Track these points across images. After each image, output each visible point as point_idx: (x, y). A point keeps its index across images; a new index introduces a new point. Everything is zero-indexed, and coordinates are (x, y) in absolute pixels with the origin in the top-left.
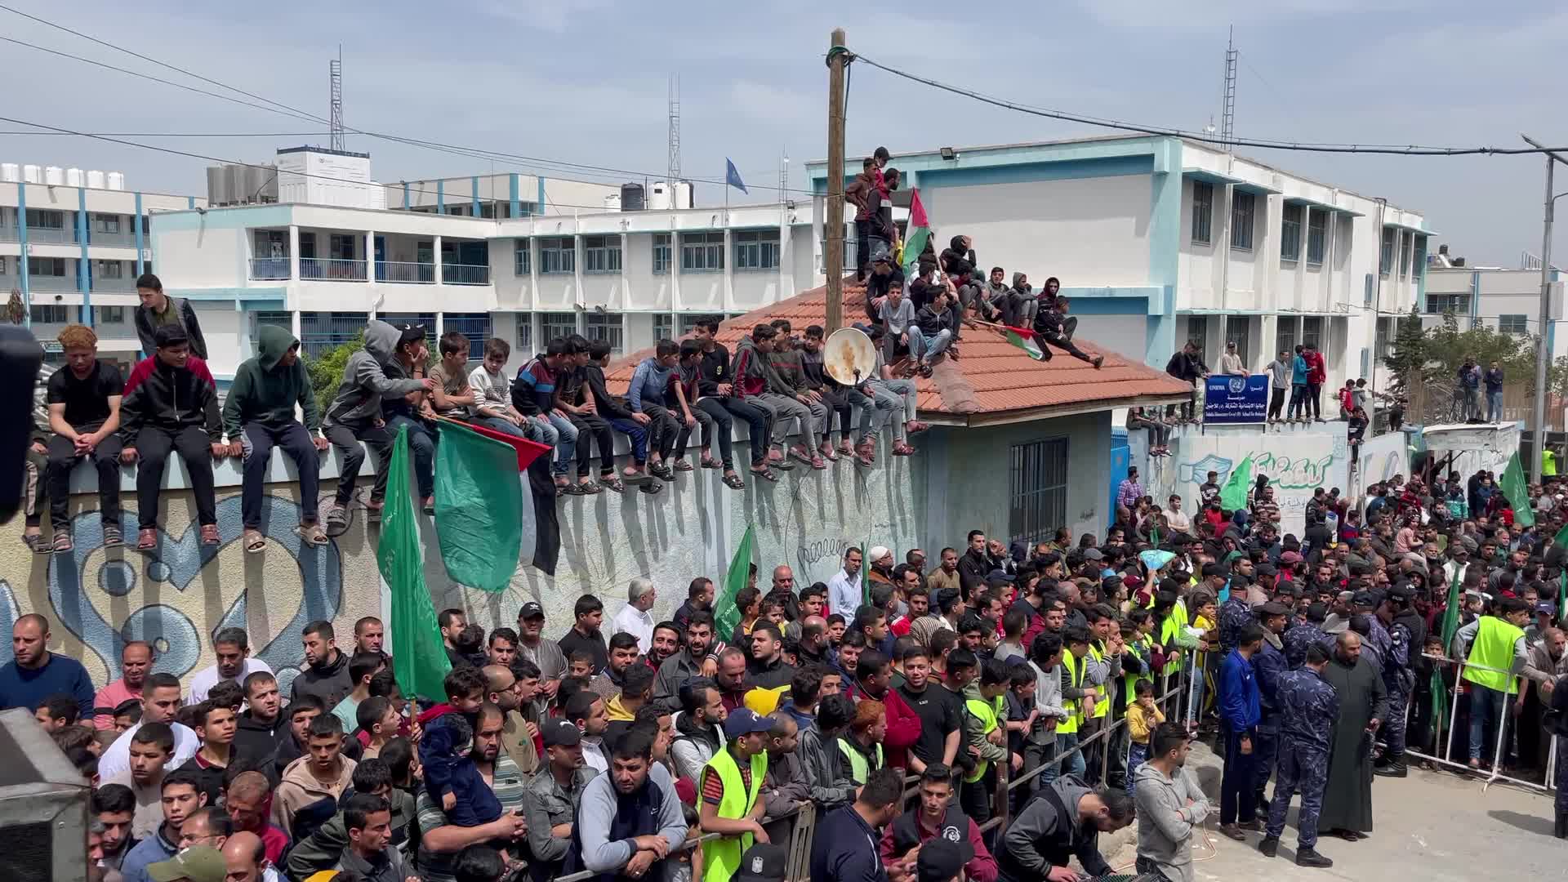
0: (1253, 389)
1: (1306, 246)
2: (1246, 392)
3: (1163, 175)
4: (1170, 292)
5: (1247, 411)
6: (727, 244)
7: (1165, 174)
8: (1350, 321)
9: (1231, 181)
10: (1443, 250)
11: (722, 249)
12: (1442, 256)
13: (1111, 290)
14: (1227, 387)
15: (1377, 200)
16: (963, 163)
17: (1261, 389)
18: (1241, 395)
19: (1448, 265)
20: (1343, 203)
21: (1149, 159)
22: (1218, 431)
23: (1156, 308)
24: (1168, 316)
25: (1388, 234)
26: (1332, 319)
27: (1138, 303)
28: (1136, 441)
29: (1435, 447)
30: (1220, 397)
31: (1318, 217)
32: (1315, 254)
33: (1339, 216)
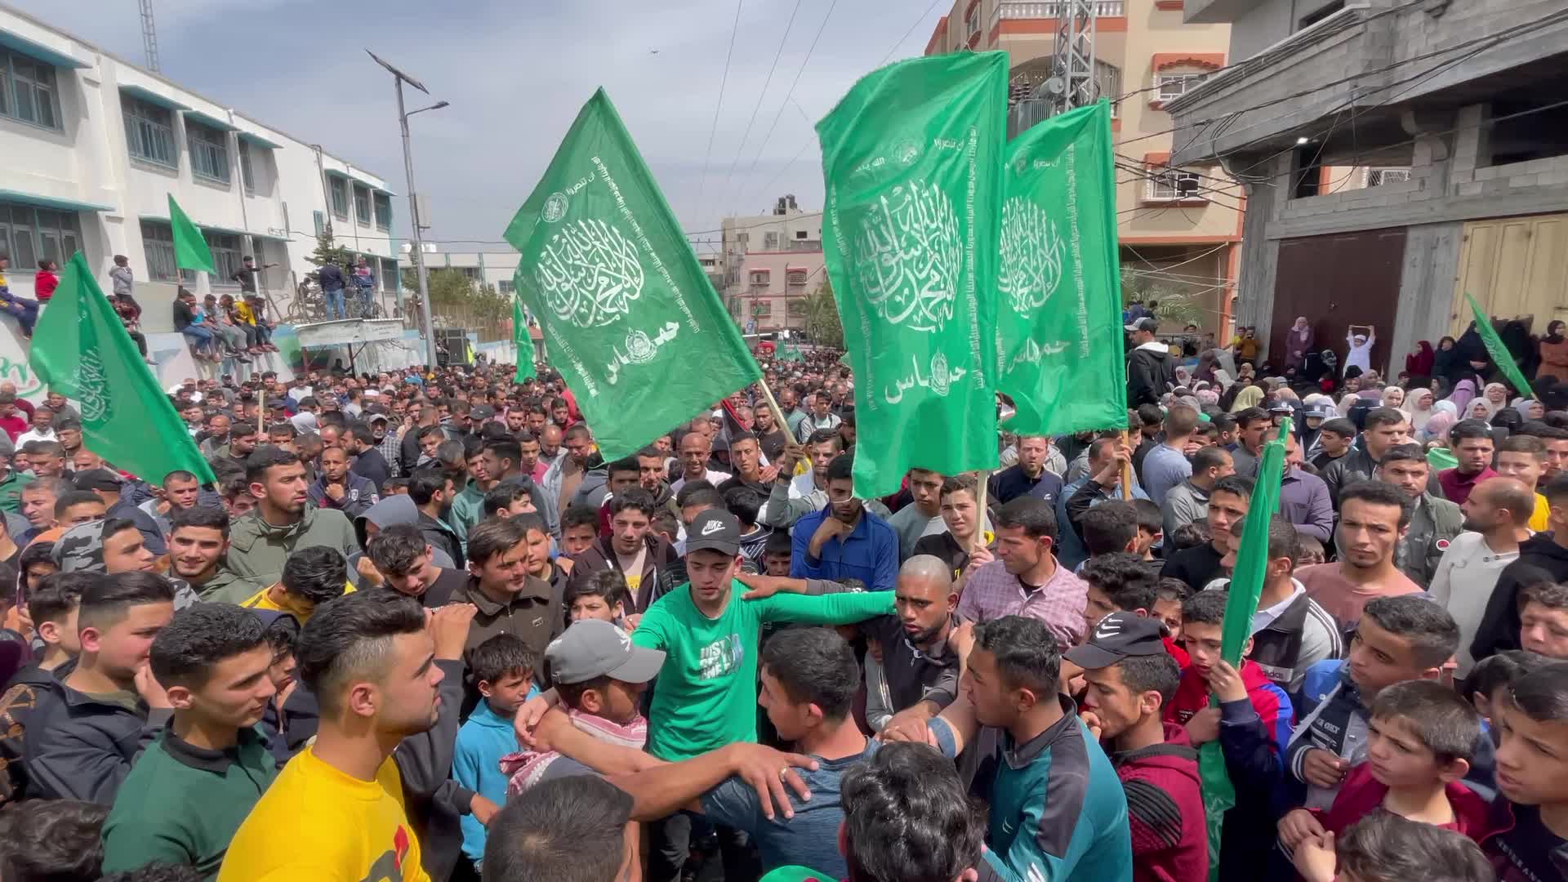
1: (186, 158)
8: (290, 245)
15: (313, 146)
25: (336, 181)
26: (257, 240)
29: (308, 342)
31: (210, 134)
32: (215, 170)
33: (245, 141)
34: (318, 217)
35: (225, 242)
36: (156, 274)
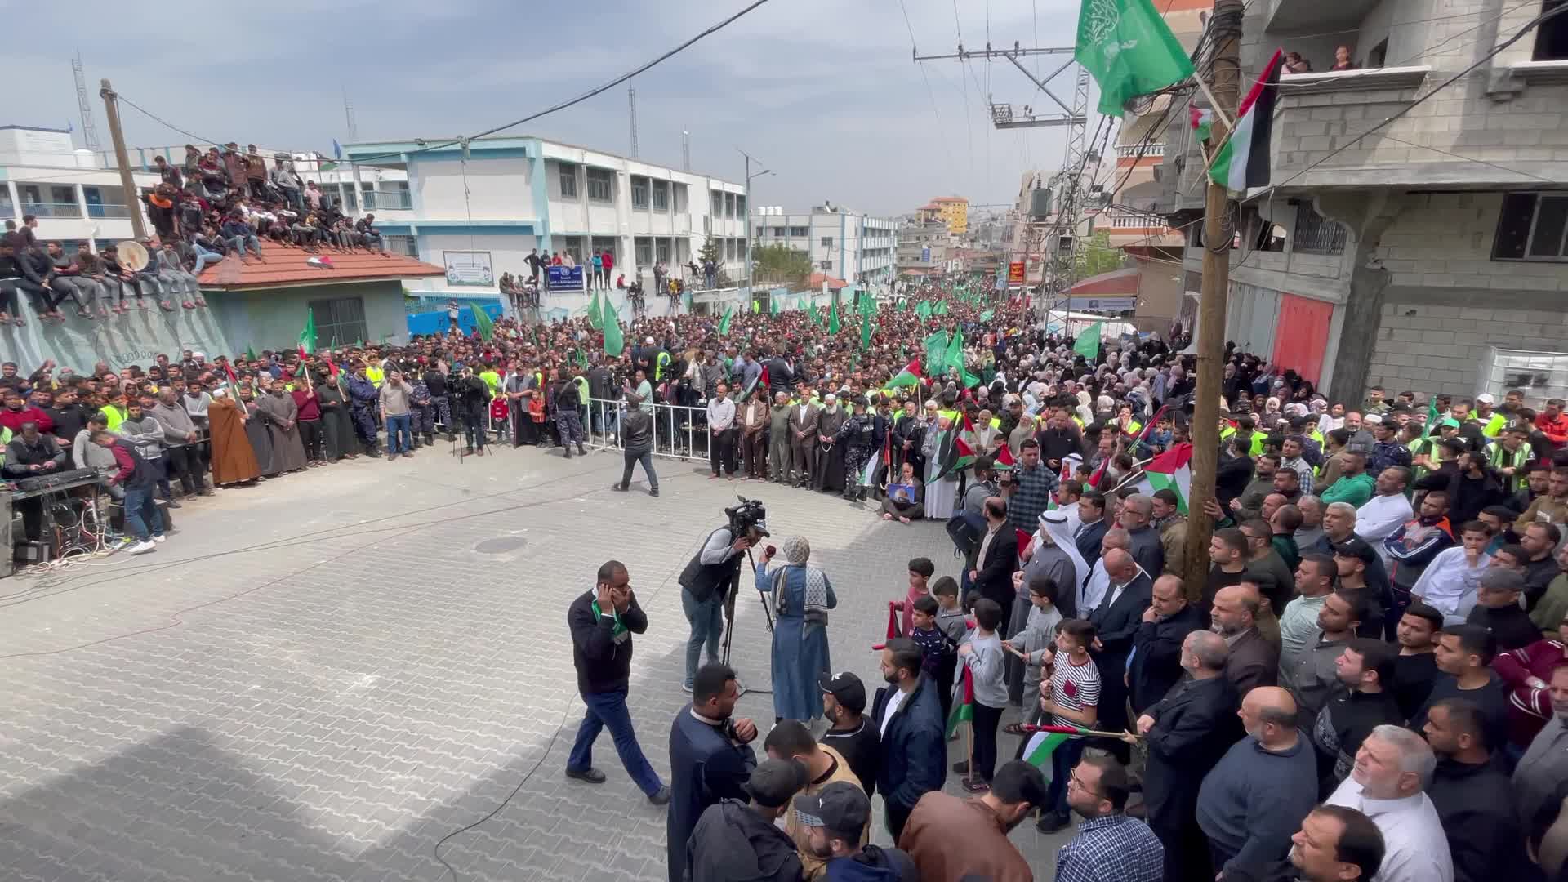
0: (574, 273)
1: (652, 201)
2: (571, 275)
3: (532, 160)
4: (545, 224)
5: (573, 284)
7: (534, 159)
8: (691, 239)
9: (584, 164)
10: (827, 203)
11: (339, 195)
12: (827, 207)
13: (513, 222)
14: (559, 272)
15: (707, 177)
16: (430, 147)
17: (579, 273)
18: (568, 276)
19: (829, 211)
20: (677, 177)
21: (522, 151)
22: (559, 295)
23: (538, 231)
24: (545, 236)
25: (716, 195)
26: (677, 239)
27: (527, 229)
28: (505, 301)
29: (697, 300)
30: (557, 278)
31: (661, 184)
32: (662, 204)
33: (675, 184)
34: (706, 218)
35: (664, 241)
36: (638, 262)
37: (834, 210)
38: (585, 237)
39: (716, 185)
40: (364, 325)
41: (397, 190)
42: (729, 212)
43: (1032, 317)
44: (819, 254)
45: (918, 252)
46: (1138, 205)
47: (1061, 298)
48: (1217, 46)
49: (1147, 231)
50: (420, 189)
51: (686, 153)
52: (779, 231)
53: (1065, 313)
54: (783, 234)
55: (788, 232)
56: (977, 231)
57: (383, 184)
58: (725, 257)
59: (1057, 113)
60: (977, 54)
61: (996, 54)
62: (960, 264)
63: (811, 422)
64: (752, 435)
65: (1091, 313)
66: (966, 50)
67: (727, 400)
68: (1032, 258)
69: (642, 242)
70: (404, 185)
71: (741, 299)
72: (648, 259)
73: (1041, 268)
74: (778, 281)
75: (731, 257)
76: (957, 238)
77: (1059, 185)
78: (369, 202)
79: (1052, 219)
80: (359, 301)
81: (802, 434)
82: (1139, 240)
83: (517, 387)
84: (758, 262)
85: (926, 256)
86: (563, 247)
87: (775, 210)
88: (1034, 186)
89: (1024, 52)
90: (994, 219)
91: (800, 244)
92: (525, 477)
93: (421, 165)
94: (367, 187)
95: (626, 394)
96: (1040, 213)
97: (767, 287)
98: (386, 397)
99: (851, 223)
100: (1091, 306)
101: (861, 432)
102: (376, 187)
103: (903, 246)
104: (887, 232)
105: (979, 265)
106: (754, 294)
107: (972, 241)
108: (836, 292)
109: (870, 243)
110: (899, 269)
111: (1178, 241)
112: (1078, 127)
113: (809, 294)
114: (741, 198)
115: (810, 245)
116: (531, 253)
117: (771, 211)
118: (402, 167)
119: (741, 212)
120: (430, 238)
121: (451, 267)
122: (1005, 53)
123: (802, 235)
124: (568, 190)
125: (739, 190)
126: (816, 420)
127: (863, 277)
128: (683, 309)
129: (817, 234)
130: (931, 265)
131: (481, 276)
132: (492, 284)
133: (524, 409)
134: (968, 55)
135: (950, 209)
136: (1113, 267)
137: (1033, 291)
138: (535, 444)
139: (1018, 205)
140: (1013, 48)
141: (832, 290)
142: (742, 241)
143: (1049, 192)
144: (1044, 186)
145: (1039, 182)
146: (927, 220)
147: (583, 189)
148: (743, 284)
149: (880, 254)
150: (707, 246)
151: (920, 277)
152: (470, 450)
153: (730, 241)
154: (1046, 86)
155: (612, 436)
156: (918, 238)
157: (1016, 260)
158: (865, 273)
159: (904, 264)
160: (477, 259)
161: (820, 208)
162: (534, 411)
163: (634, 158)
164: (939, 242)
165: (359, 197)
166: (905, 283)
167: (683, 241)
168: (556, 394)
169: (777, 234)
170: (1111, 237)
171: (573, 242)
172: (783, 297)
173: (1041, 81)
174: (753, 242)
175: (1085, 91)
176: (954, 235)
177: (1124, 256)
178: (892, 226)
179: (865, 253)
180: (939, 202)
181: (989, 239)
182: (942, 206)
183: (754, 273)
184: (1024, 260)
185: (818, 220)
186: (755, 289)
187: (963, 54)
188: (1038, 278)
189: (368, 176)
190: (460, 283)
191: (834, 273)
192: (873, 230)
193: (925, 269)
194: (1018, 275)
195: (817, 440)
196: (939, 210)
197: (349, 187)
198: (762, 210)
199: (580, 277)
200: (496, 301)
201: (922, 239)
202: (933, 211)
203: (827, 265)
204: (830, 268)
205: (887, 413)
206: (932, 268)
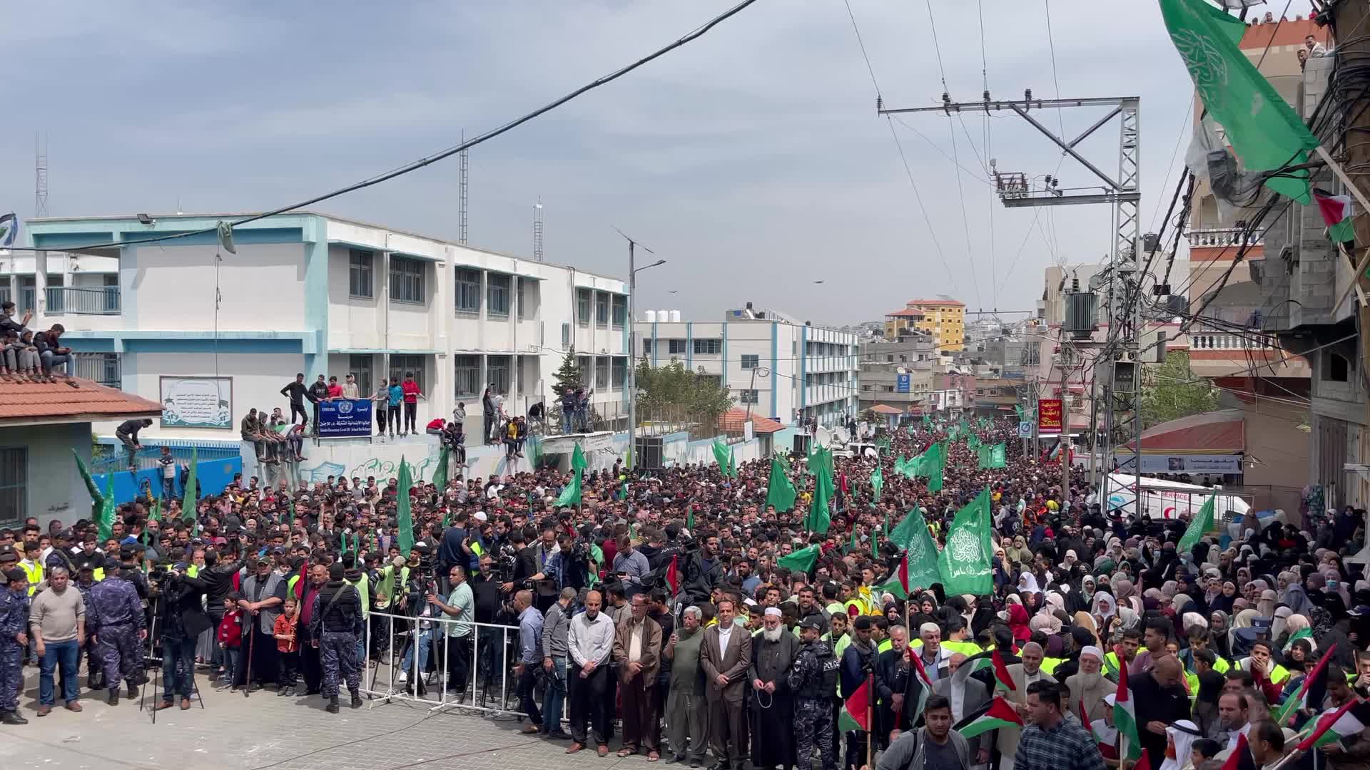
0: (359, 410)
1: (485, 302)
2: (354, 413)
3: (311, 245)
4: (321, 336)
5: (356, 427)
6: (14, 287)
7: (313, 244)
8: (542, 359)
9: (387, 251)
10: (749, 306)
11: (9, 291)
12: (748, 311)
13: (275, 334)
14: (337, 408)
15: (569, 268)
16: (159, 227)
17: (366, 409)
18: (349, 415)
19: (753, 318)
20: (526, 269)
21: (298, 231)
22: (333, 443)
23: (309, 347)
24: (320, 354)
25: (583, 294)
26: (520, 358)
27: (294, 344)
28: (248, 452)
29: (548, 450)
30: (332, 417)
31: (500, 279)
32: (500, 307)
33: (521, 280)
34: (566, 328)
35: (500, 361)
36: (458, 392)
37: (760, 316)
38: (380, 356)
39: (583, 281)
40: (23, 490)
41: (101, 286)
42: (602, 319)
43: (1081, 483)
44: (737, 379)
45: (891, 378)
46: (1229, 317)
47: (1123, 454)
48: (1349, 113)
49: (1249, 354)
50: (135, 285)
51: (539, 233)
52: (675, 346)
53: (1133, 479)
54: (683, 350)
55: (690, 348)
56: (980, 349)
57: (78, 277)
58: (593, 384)
59: (1095, 186)
60: (971, 106)
61: (998, 106)
62: (958, 396)
63: (739, 659)
64: (639, 677)
65: (1175, 478)
66: (954, 100)
67: (602, 616)
68: (1072, 392)
69: (467, 363)
70: (112, 279)
71: (616, 447)
72: (474, 389)
73: (1087, 406)
74: (674, 421)
75: (602, 384)
76: (950, 359)
77: (1104, 289)
78: (54, 304)
79: (1101, 336)
80: (20, 457)
81: (722, 678)
82: (1239, 367)
83: (257, 592)
84: (643, 391)
85: (903, 384)
86: (345, 369)
87: (670, 316)
88: (1069, 285)
89: (1040, 104)
90: (1006, 332)
91: (710, 364)
92: (256, 748)
93: (142, 252)
94: (55, 280)
95: (432, 605)
96: (1081, 325)
97: (657, 429)
98: (45, 611)
99: (787, 335)
100: (1171, 468)
101: (821, 673)
102: (68, 282)
103: (866, 369)
104: (842, 347)
105: (987, 399)
106: (638, 441)
107: (973, 363)
108: (764, 437)
109: (817, 364)
110: (863, 403)
111: (1298, 369)
112: (1127, 206)
113: (722, 440)
114: (621, 299)
115: (724, 368)
116: (294, 379)
117: (664, 316)
118: (112, 252)
119: (620, 319)
120: (143, 357)
121: (169, 400)
122: (1012, 105)
123: (711, 351)
124: (361, 288)
125: (617, 287)
126: (747, 653)
127: (806, 417)
128: (525, 464)
129: (734, 351)
130: (912, 397)
131: (214, 414)
132: (229, 426)
133: (266, 630)
134: (957, 107)
135: (938, 316)
136: (1199, 406)
137: (1076, 441)
138: (277, 689)
139: (1041, 311)
140: (1024, 99)
141: (758, 435)
142: (620, 361)
143: (1090, 297)
144: (1084, 288)
145: (1076, 281)
146: (903, 331)
147: (383, 288)
148: (621, 424)
149: (831, 380)
150: (566, 368)
151: (895, 415)
152: (168, 701)
153: (602, 360)
154: (1074, 149)
155: (403, 676)
156: (890, 358)
157: (1047, 394)
158: (808, 408)
159: (869, 396)
160: (210, 387)
161: (738, 313)
162: (282, 632)
163: (463, 242)
164: (923, 364)
165: (41, 295)
166: (873, 427)
167: (529, 362)
168: (323, 604)
169: (673, 350)
170: (1194, 363)
171: (361, 362)
172: (683, 445)
173: (1067, 142)
174: (638, 362)
175: (1133, 157)
176: (945, 353)
177: (1216, 390)
178: (848, 339)
179: (808, 379)
180: (919, 306)
181: (1002, 362)
182: (923, 311)
183: (638, 408)
184: (1058, 393)
185: (734, 329)
186: (638, 433)
187: (949, 106)
188: (1083, 421)
189: (58, 264)
190: (181, 425)
191: (761, 409)
192: (821, 345)
193: (904, 403)
194: (1053, 418)
195: (749, 686)
196: (921, 318)
197: (28, 280)
198: (651, 316)
199: (367, 416)
200: (234, 451)
201: (897, 359)
202: (911, 318)
203: (750, 396)
204: (755, 401)
205: (866, 643)
206: (914, 403)
